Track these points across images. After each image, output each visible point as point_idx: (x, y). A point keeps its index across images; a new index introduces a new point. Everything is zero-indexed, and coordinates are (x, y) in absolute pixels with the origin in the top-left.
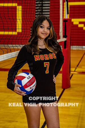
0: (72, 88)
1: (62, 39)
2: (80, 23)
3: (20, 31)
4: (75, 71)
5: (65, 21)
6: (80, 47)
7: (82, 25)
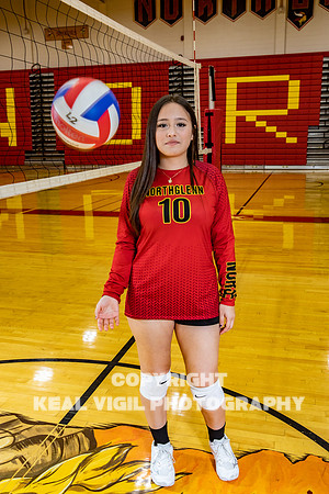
3: (139, 137)
4: (237, 215)
6: (260, 167)
7: (263, 124)
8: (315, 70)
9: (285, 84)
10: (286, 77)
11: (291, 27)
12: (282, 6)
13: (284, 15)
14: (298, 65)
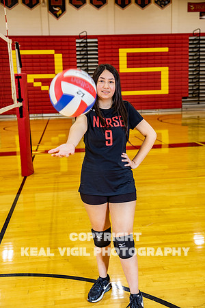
0: (36, 174)
1: (17, 105)
2: (36, 80)
4: (36, 151)
5: (17, 77)
6: (39, 115)
7: (39, 84)
8: (71, 47)
9: (52, 57)
10: (52, 52)
11: (52, 17)
12: (44, 2)
13: (46, 9)
14: (59, 44)
